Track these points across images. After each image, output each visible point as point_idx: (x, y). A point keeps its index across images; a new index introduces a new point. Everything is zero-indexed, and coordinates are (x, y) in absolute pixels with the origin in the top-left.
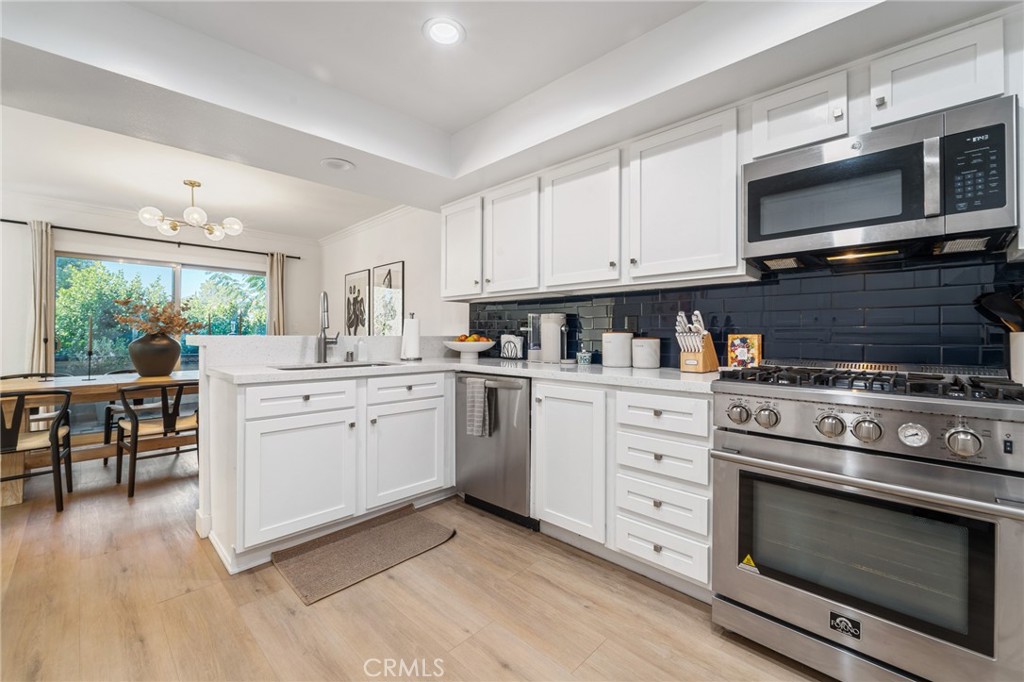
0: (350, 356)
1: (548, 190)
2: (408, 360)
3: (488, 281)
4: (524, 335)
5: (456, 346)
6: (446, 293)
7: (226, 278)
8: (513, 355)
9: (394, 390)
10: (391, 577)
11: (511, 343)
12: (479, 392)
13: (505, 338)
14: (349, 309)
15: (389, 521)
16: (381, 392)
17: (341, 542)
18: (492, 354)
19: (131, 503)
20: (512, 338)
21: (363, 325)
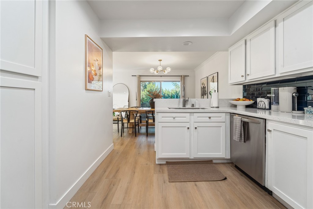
0: (193, 105)
1: (280, 25)
2: (213, 107)
3: (248, 75)
4: (270, 98)
5: (235, 103)
6: (230, 82)
7: (176, 84)
8: (264, 107)
9: (204, 118)
10: (196, 185)
11: (263, 102)
12: (238, 123)
13: (259, 100)
14: (202, 90)
15: (202, 164)
16: (198, 118)
17: (185, 165)
18: (253, 106)
19: (147, 138)
20: (263, 99)
21: (206, 95)
